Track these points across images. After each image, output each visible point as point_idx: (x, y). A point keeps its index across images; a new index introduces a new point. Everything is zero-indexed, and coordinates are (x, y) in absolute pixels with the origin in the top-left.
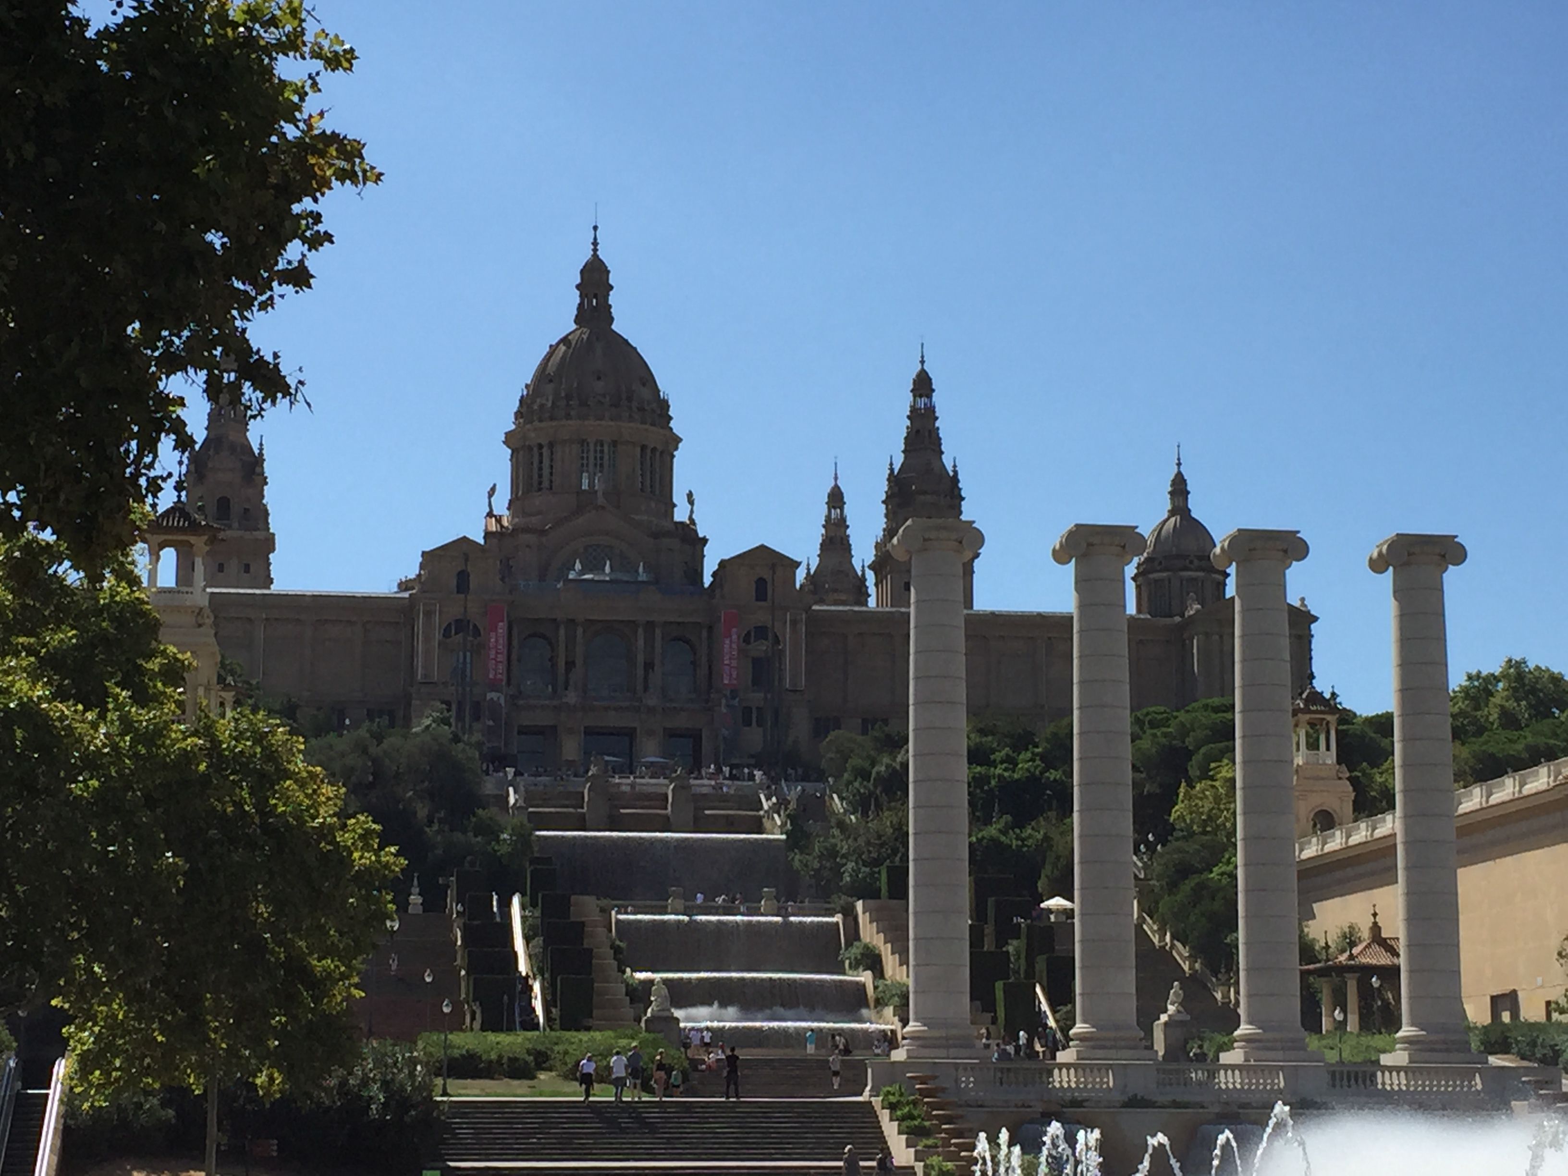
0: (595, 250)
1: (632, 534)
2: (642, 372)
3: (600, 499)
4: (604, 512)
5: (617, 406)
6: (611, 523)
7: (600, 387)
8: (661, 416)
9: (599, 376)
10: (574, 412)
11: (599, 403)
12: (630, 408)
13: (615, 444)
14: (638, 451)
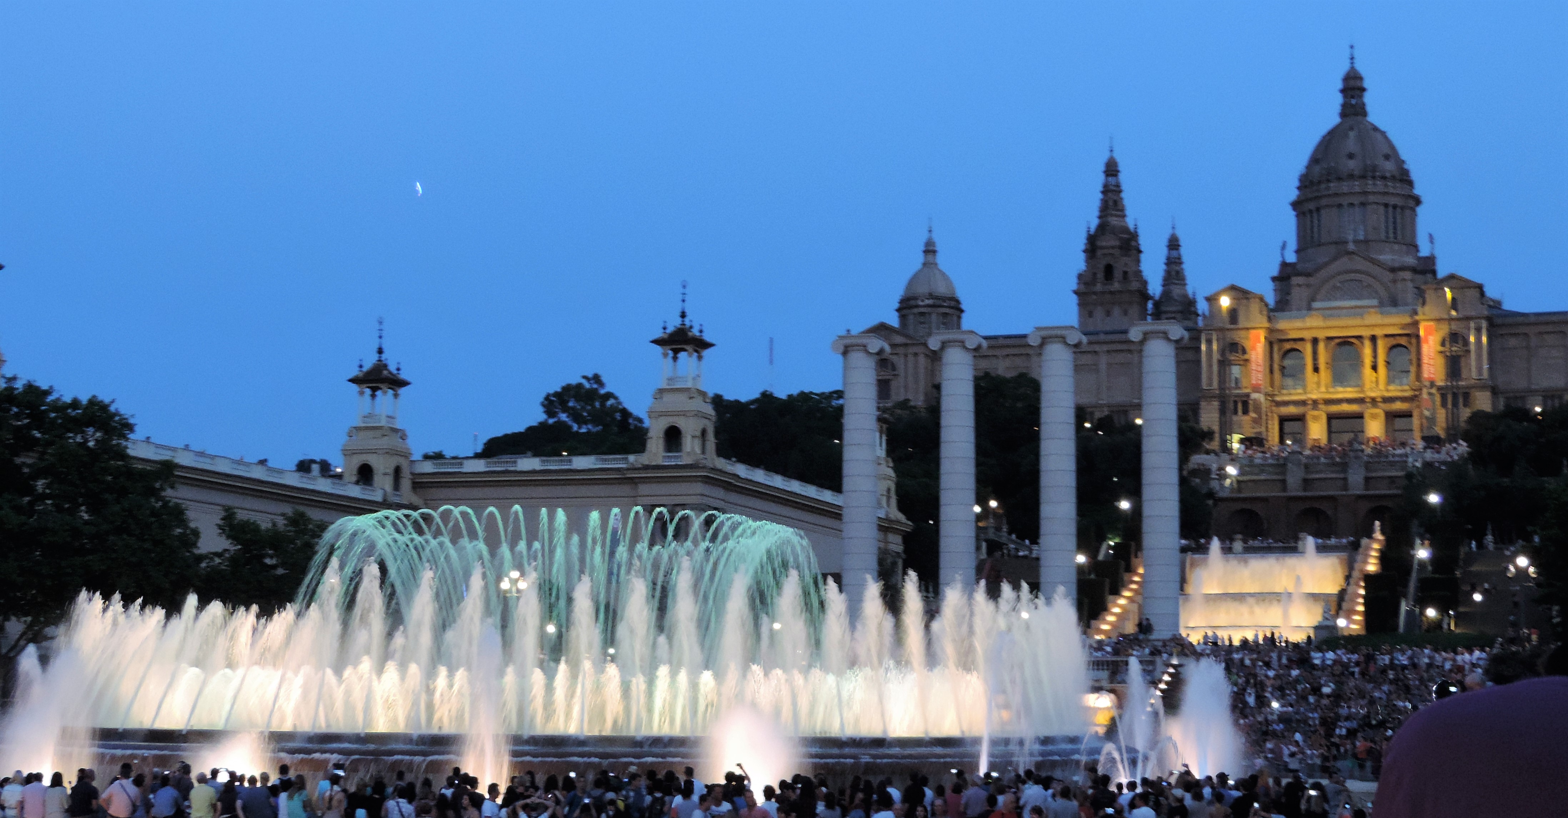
0: (1352, 63)
1: (1376, 270)
2: (1386, 150)
3: (1351, 247)
4: (1354, 256)
5: (1363, 177)
6: (1359, 263)
7: (1352, 164)
8: (1401, 181)
9: (1351, 156)
10: (1332, 185)
11: (1351, 176)
12: (1374, 178)
13: (1364, 205)
14: (1382, 208)
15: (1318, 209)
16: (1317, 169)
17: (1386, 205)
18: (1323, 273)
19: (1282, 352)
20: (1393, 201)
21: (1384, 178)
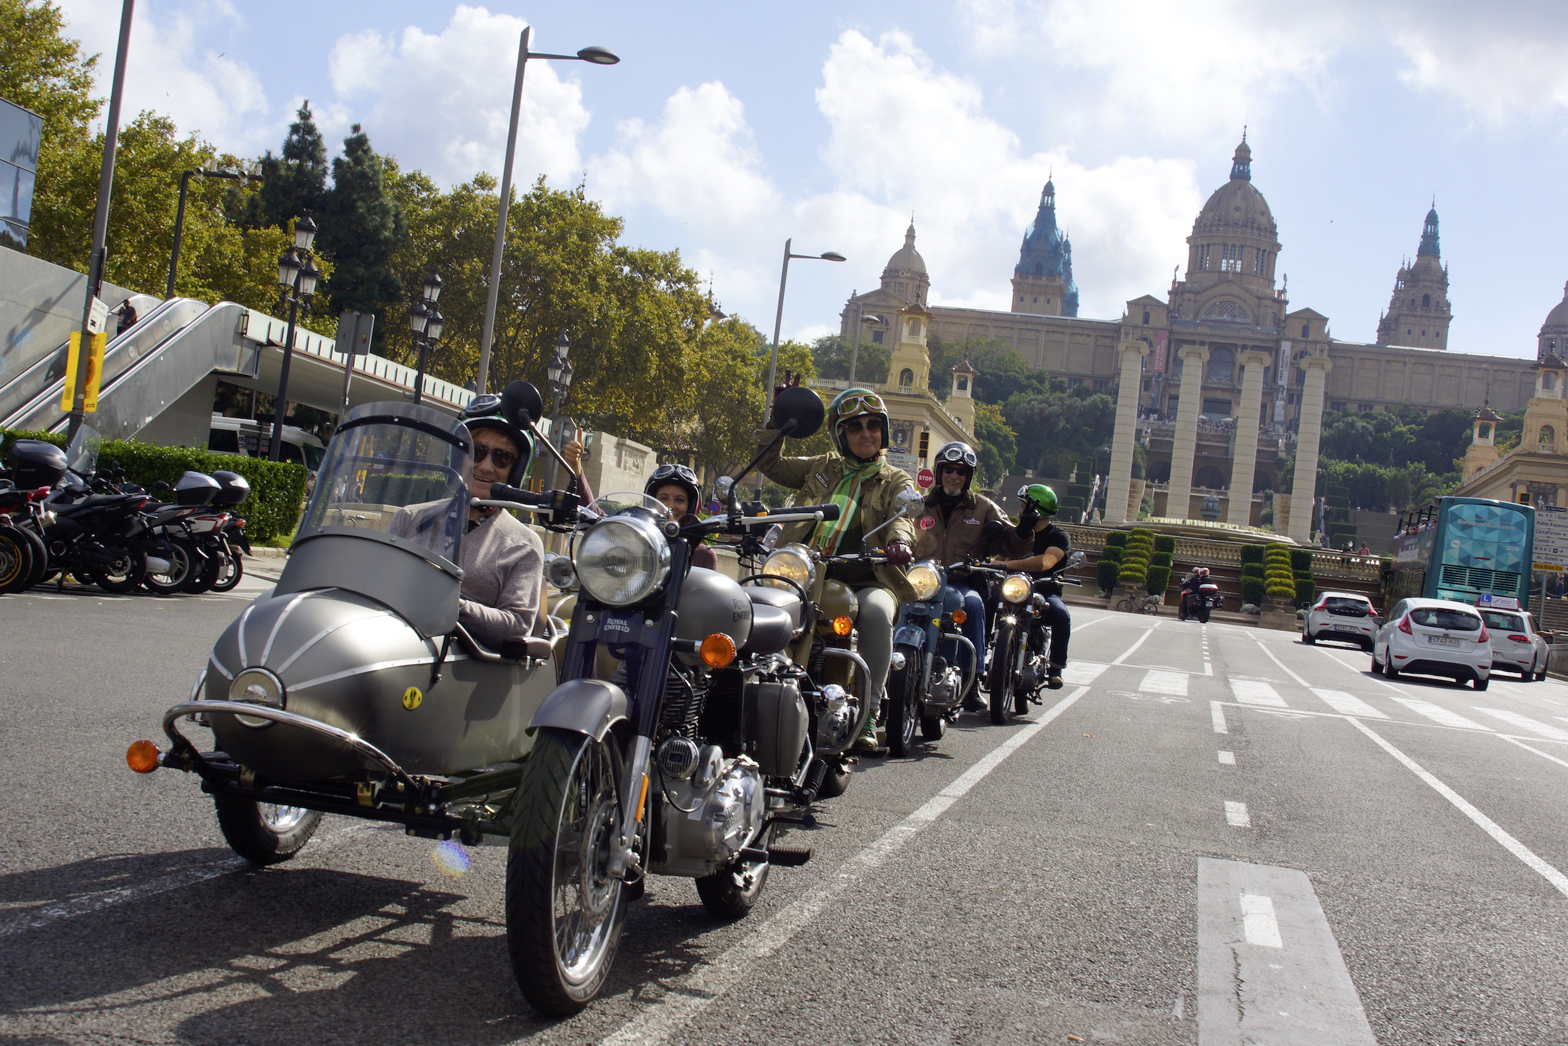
0: (1244, 139)
1: (1246, 297)
2: (1262, 208)
3: (1230, 277)
4: (1232, 284)
5: (1245, 226)
6: (1234, 290)
8: (1269, 231)
10: (1221, 228)
11: (1236, 224)
12: (1252, 227)
13: (1242, 246)
14: (1255, 251)
15: (1208, 245)
16: (1209, 214)
17: (1258, 249)
18: (1207, 294)
20: (1262, 246)
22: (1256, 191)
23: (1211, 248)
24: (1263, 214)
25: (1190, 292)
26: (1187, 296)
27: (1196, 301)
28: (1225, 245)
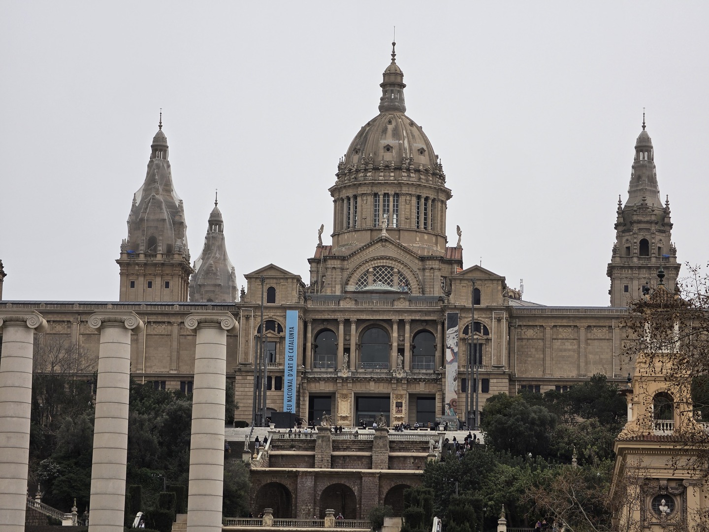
0: (393, 60)
1: (407, 259)
2: (422, 145)
3: (384, 234)
4: (387, 244)
5: (398, 169)
6: (391, 251)
7: (389, 157)
8: (434, 174)
9: (388, 148)
10: (369, 174)
11: (387, 167)
12: (408, 170)
13: (397, 195)
14: (414, 200)
15: (355, 197)
16: (356, 158)
17: (419, 197)
18: (357, 260)
19: (315, 332)
20: (424, 193)
21: (417, 171)
22: (412, 124)
23: (359, 199)
24: (421, 151)
25: (334, 258)
26: (331, 263)
27: (342, 269)
28: (376, 195)
